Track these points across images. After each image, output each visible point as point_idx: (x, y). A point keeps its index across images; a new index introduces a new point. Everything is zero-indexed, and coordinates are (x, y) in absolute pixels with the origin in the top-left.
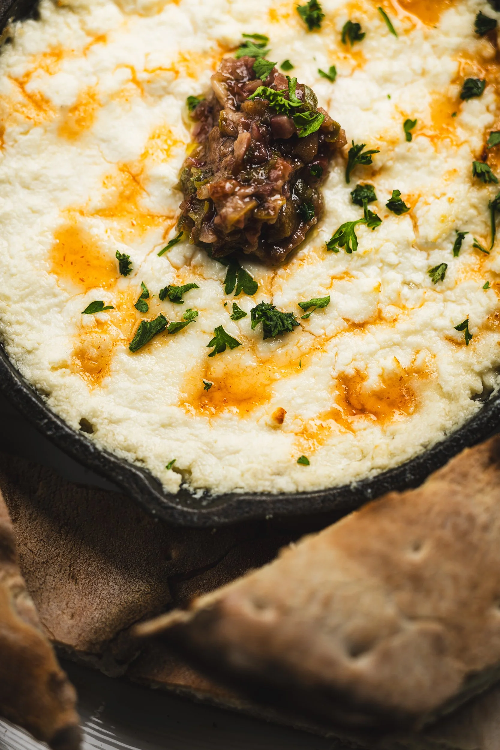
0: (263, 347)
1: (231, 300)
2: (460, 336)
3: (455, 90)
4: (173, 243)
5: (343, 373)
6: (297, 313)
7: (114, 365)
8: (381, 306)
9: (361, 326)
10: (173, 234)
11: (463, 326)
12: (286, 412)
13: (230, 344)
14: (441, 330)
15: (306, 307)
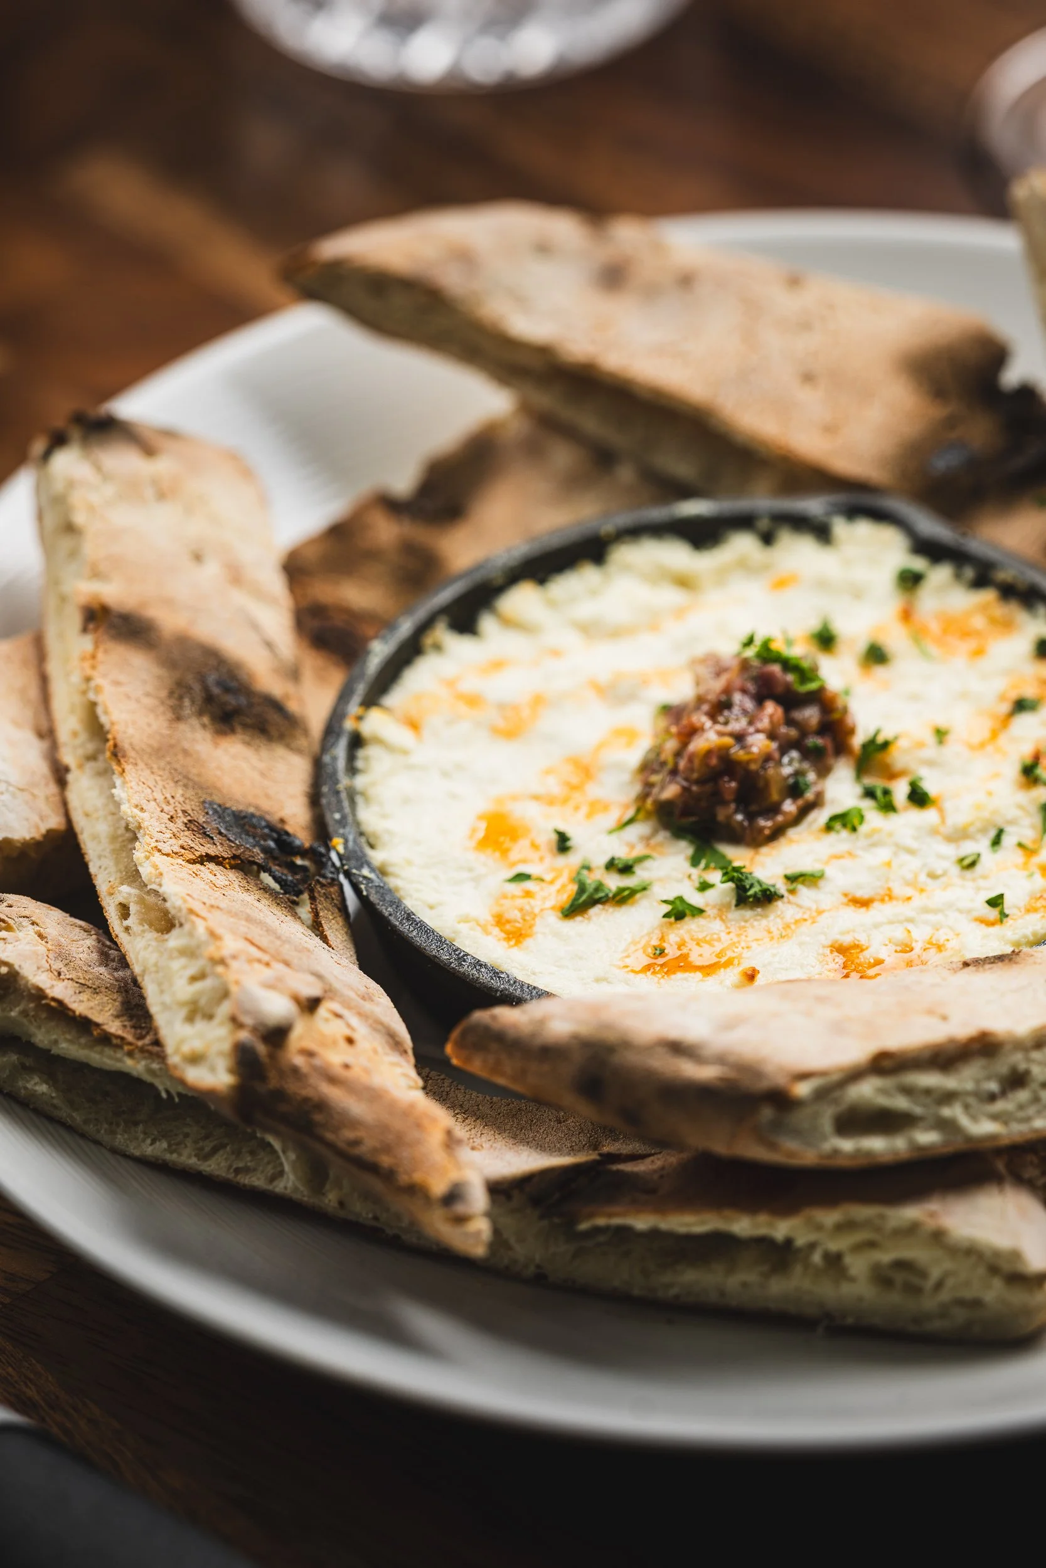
0: (735, 915)
1: (695, 872)
2: (993, 914)
3: (1005, 707)
4: (631, 821)
5: (836, 941)
6: (781, 887)
7: (539, 927)
8: (891, 885)
9: (863, 903)
10: (630, 813)
11: (995, 902)
12: (759, 972)
13: (691, 911)
14: (969, 911)
15: (792, 879)
